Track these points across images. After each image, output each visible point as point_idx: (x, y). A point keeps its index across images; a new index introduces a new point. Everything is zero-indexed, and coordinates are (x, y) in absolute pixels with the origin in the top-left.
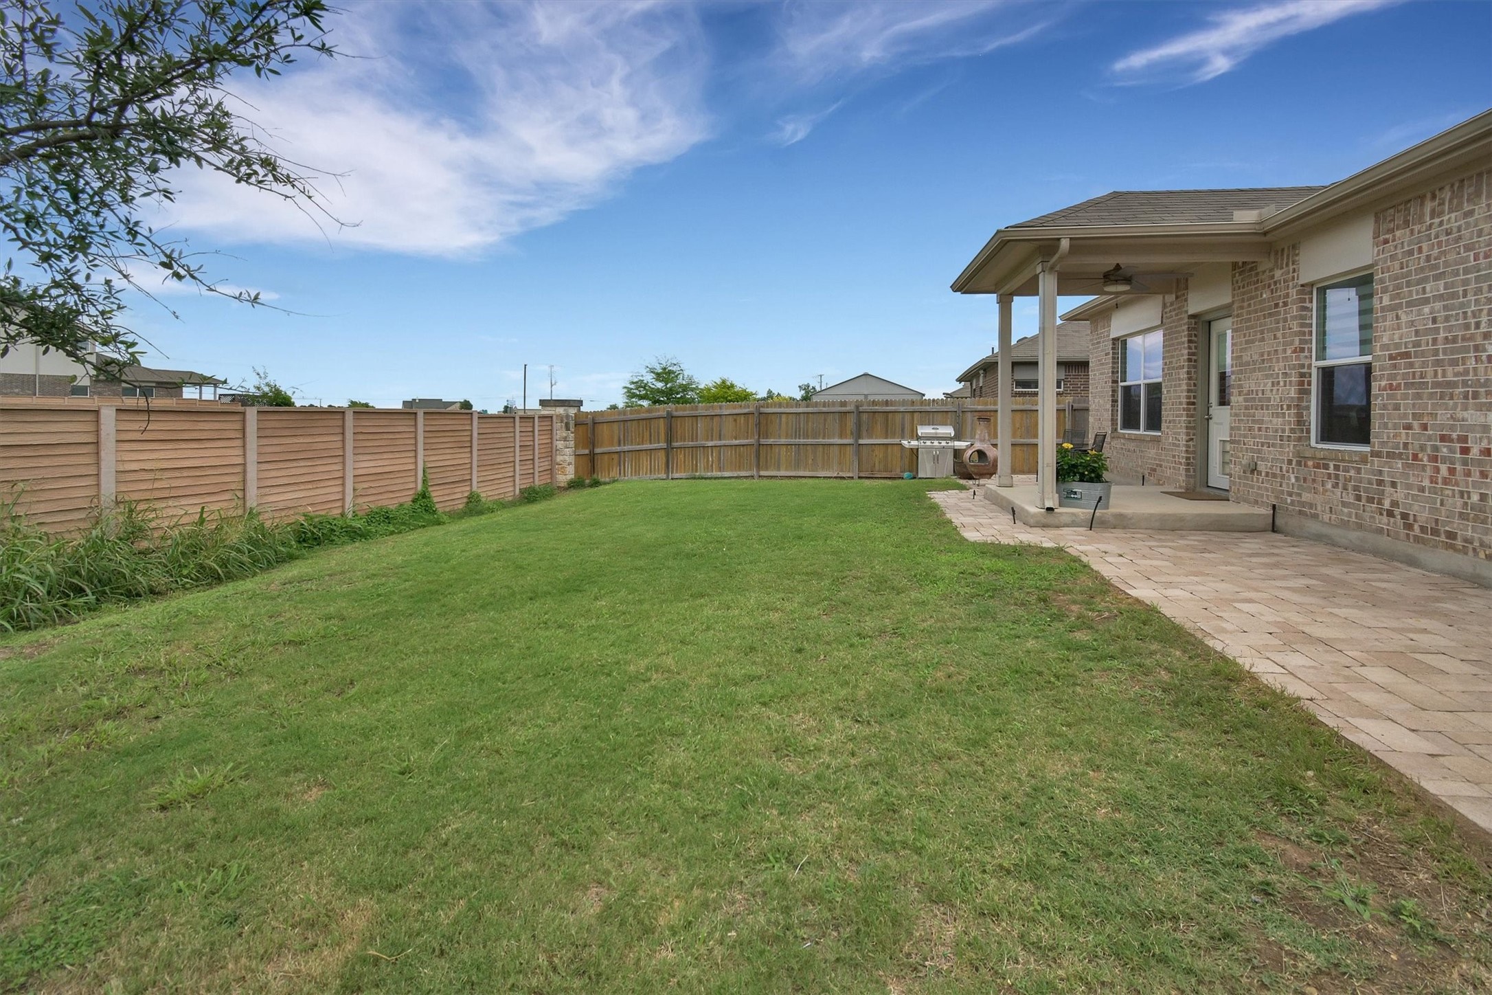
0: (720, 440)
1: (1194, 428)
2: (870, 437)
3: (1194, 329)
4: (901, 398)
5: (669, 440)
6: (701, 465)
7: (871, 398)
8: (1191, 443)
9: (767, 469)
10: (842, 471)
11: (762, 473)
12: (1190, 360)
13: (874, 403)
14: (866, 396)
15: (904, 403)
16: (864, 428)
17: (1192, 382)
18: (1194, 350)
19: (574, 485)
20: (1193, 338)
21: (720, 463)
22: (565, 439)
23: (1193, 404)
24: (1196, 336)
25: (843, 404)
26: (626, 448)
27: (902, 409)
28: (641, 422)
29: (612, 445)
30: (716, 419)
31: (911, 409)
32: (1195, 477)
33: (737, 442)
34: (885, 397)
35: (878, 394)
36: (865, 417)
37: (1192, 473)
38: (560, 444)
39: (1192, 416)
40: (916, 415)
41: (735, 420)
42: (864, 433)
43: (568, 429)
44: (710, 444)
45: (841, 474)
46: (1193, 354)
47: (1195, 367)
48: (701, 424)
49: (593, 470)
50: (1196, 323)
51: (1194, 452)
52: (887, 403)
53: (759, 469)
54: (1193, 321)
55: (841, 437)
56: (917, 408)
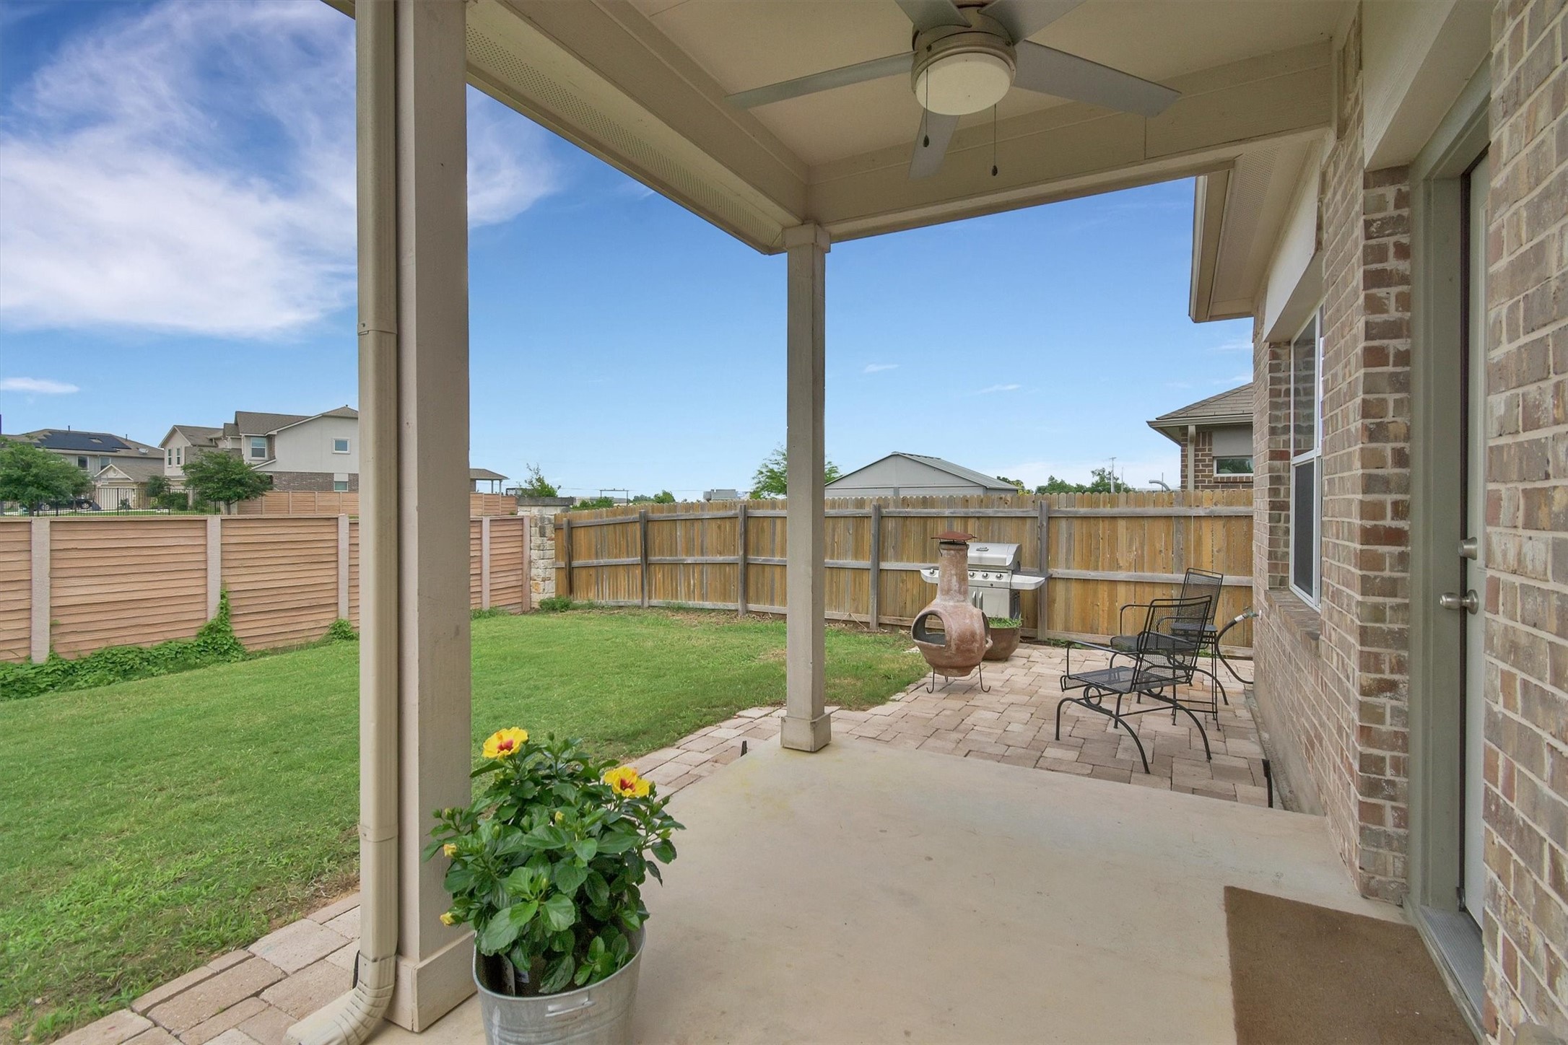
0: (702, 554)
1: (1400, 639)
2: (898, 558)
3: (1398, 223)
4: (946, 494)
5: (645, 554)
6: (682, 589)
7: (902, 494)
8: (1385, 701)
9: (757, 601)
10: (857, 611)
11: (752, 607)
12: (1373, 357)
13: (906, 503)
14: (896, 490)
15: (950, 502)
16: (890, 542)
17: (1388, 448)
18: (1393, 314)
19: (549, 607)
20: (1392, 264)
21: (702, 588)
22: (539, 548)
23: (1396, 537)
24: (1403, 252)
25: (860, 503)
26: (602, 561)
27: (947, 512)
28: (617, 526)
29: (590, 557)
30: (698, 525)
31: (961, 511)
32: (1403, 845)
33: (720, 559)
34: (921, 493)
35: (915, 485)
36: (890, 525)
37: (1389, 826)
38: (535, 554)
39: (1391, 588)
40: (971, 522)
41: (719, 527)
42: (891, 552)
43: (542, 534)
44: (690, 560)
45: (856, 617)
46: (1394, 330)
47: (1401, 383)
48: (680, 532)
49: (571, 589)
50: (1402, 200)
51: (1402, 741)
52: (925, 502)
53: (746, 598)
54: (1390, 192)
55: (856, 556)
56: (971, 511)
